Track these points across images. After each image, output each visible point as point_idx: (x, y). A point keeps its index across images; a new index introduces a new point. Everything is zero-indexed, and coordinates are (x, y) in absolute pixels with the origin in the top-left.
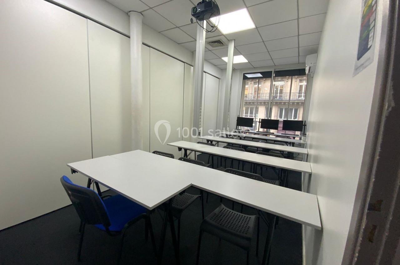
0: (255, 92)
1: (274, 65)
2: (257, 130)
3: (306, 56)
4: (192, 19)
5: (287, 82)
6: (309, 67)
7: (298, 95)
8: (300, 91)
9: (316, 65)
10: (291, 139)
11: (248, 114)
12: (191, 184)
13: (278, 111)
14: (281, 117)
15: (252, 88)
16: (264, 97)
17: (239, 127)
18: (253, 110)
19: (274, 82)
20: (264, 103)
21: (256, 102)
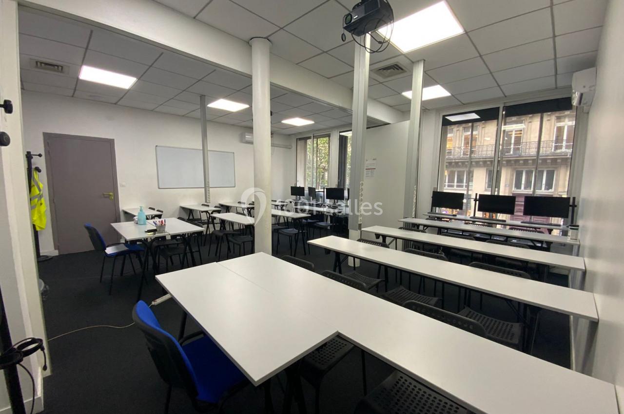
0: (466, 143)
1: (503, 95)
2: (472, 215)
3: (573, 75)
4: (343, 34)
5: (530, 124)
6: (579, 94)
7: (554, 144)
8: (557, 137)
9: (595, 90)
10: (543, 233)
11: (454, 183)
12: (337, 332)
13: (513, 175)
14: (518, 186)
15: (459, 137)
16: (484, 153)
17: (437, 208)
18: (464, 175)
19: (503, 127)
20: (485, 163)
21: (467, 162)
